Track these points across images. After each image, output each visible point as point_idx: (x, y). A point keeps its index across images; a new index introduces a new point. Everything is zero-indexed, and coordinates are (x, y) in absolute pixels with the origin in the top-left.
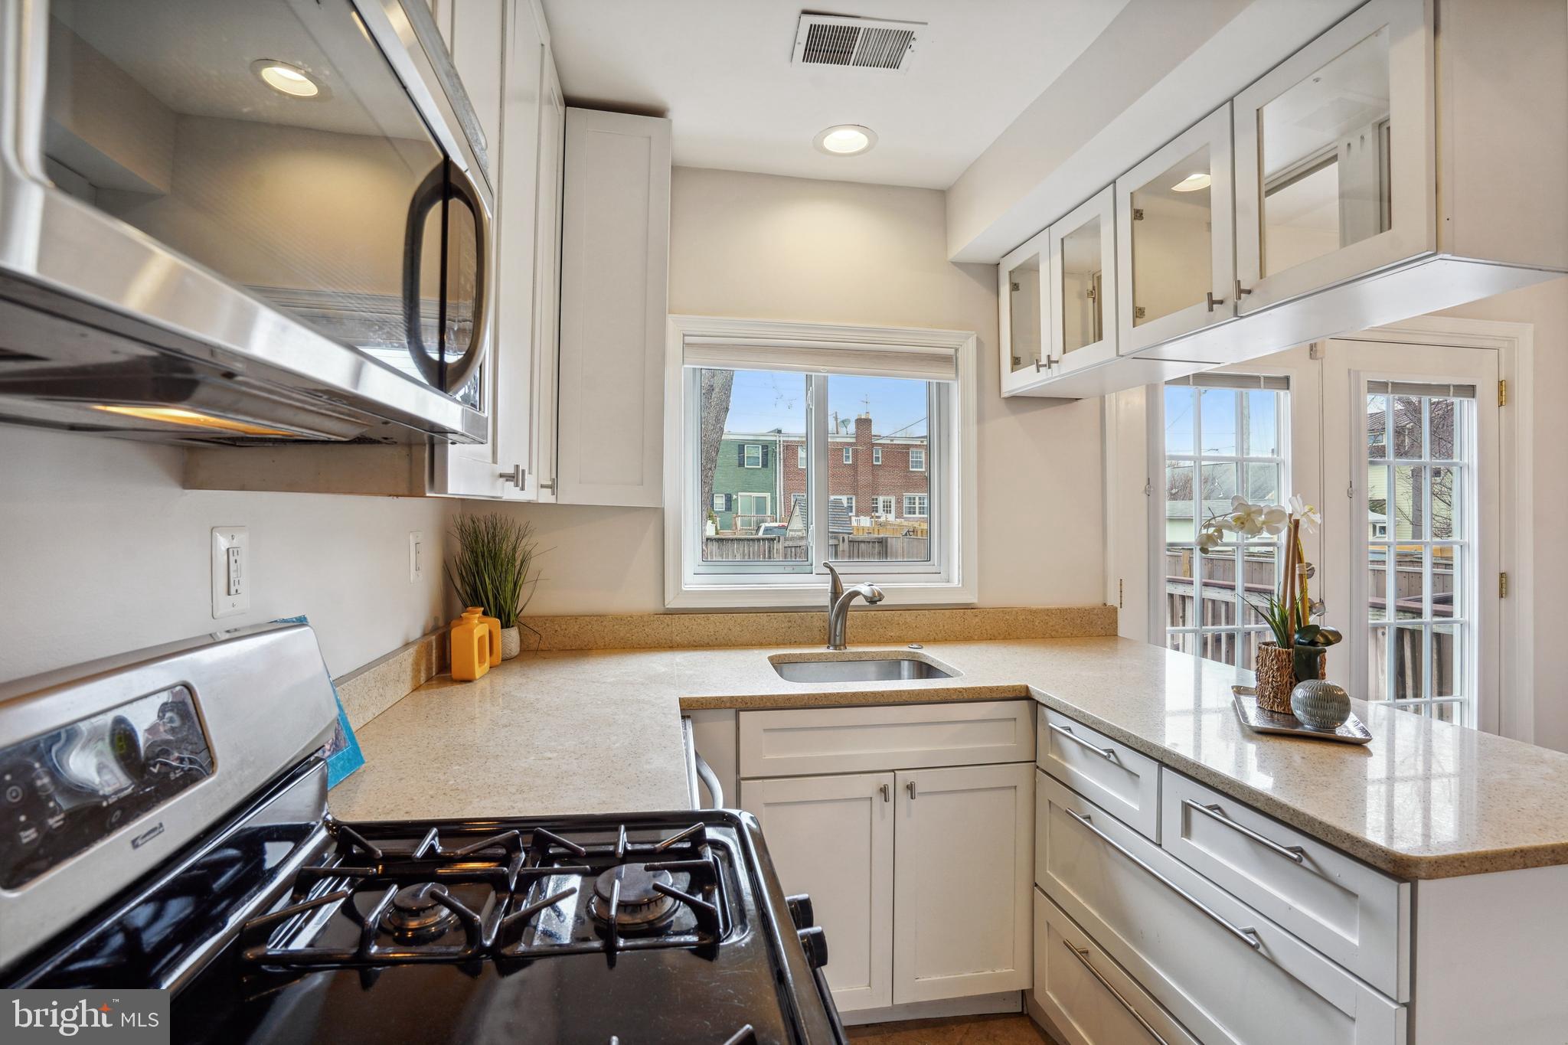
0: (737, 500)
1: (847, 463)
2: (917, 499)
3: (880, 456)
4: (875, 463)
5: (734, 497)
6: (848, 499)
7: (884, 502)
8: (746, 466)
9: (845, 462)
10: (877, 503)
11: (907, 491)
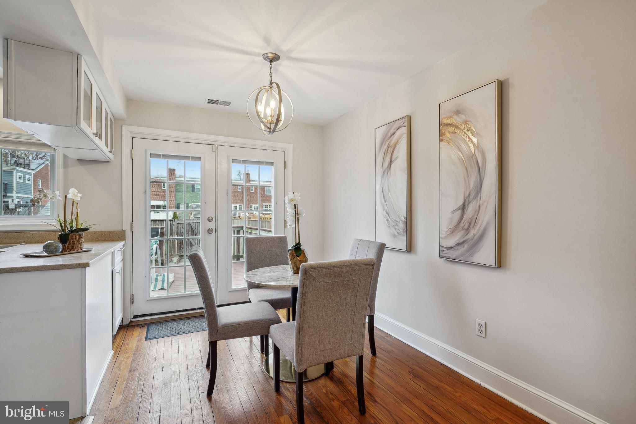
0: (191, 206)
1: (240, 191)
2: (268, 206)
3: (253, 188)
4: (251, 191)
5: (190, 205)
6: (240, 206)
7: (255, 207)
8: (195, 192)
9: (238, 191)
10: (252, 208)
11: (264, 202)
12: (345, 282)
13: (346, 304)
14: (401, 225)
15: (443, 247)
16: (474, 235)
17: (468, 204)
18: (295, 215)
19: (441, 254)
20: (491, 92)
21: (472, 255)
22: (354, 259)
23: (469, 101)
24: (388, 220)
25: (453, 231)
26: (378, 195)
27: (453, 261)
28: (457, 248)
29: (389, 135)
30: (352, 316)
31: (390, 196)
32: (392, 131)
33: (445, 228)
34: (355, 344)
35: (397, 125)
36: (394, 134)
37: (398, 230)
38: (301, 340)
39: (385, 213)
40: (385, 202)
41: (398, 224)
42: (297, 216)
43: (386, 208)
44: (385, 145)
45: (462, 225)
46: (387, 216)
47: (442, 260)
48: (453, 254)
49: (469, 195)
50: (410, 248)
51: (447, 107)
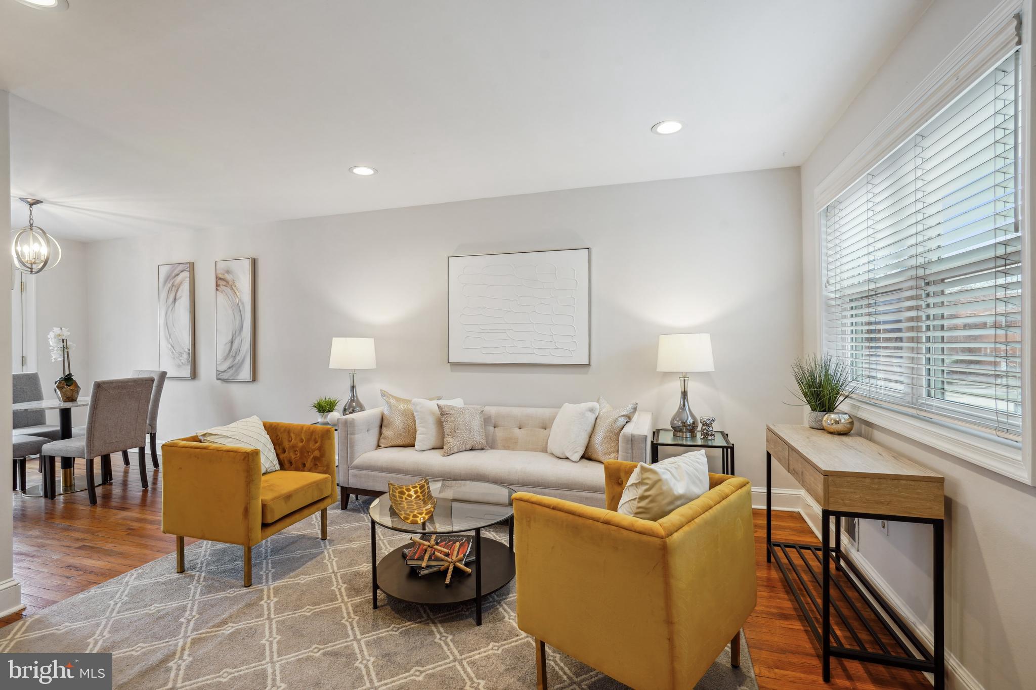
12: (130, 393)
13: (131, 408)
14: (185, 356)
15: (219, 371)
16: (239, 361)
17: (235, 339)
18: (64, 349)
19: (218, 377)
20: (247, 265)
21: (237, 375)
22: (137, 377)
23: (234, 265)
24: (172, 352)
25: (226, 359)
26: (162, 329)
27: (226, 381)
28: (228, 370)
29: (173, 275)
30: (136, 417)
31: (174, 330)
32: (176, 272)
33: (220, 357)
34: (138, 439)
35: (181, 267)
36: (178, 275)
37: (182, 361)
38: (92, 436)
39: (170, 346)
40: (170, 336)
41: (183, 355)
42: (66, 350)
43: (171, 341)
44: (169, 283)
45: (231, 354)
46: (172, 349)
47: (219, 381)
48: (225, 376)
49: (236, 332)
50: (194, 375)
51: (221, 265)
